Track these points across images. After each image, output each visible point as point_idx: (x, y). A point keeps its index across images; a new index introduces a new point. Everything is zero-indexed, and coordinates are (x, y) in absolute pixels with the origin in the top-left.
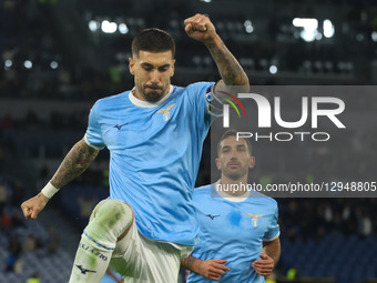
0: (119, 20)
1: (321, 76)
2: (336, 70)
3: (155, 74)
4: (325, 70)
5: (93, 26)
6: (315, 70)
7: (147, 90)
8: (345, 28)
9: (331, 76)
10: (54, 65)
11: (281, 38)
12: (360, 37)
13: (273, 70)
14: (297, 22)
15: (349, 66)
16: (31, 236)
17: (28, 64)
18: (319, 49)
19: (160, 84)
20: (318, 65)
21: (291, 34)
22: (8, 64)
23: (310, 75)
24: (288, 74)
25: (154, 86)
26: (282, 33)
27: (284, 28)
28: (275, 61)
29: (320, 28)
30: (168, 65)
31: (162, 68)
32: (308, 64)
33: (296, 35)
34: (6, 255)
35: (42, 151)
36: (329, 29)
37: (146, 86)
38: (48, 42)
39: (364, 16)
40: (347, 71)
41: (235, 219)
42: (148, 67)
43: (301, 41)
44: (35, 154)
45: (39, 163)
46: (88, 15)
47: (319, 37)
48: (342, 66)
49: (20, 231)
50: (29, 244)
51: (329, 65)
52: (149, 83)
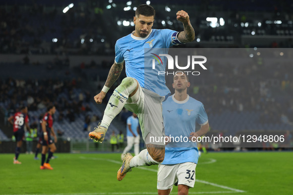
0: (131, 20)
1: (219, 42)
2: (226, 40)
3: (145, 26)
4: (221, 40)
5: (119, 23)
6: (216, 40)
7: (141, 32)
8: (229, 21)
9: (224, 42)
10: (103, 41)
11: (201, 26)
12: (236, 25)
13: (198, 40)
14: (208, 19)
15: (231, 38)
16: (94, 115)
17: (91, 40)
18: (218, 31)
19: (147, 30)
20: (218, 38)
21: (206, 25)
22: (83, 41)
23: (214, 42)
24: (205, 42)
25: (145, 31)
26: (202, 24)
27: (203, 22)
28: (199, 36)
29: (218, 22)
30: (152, 22)
31: (149, 24)
32: (213, 38)
33: (208, 25)
34: (83, 123)
35: (98, 78)
36: (222, 22)
37: (141, 31)
38: (99, 31)
39: (237, 16)
40: (230, 40)
41: (180, 111)
42: (143, 23)
43: (210, 27)
44: (95, 79)
45: (97, 83)
46: (117, 19)
47: (218, 26)
48: (228, 38)
49: (90, 113)
50: (94, 118)
51: (223, 38)
52: (142, 29)
